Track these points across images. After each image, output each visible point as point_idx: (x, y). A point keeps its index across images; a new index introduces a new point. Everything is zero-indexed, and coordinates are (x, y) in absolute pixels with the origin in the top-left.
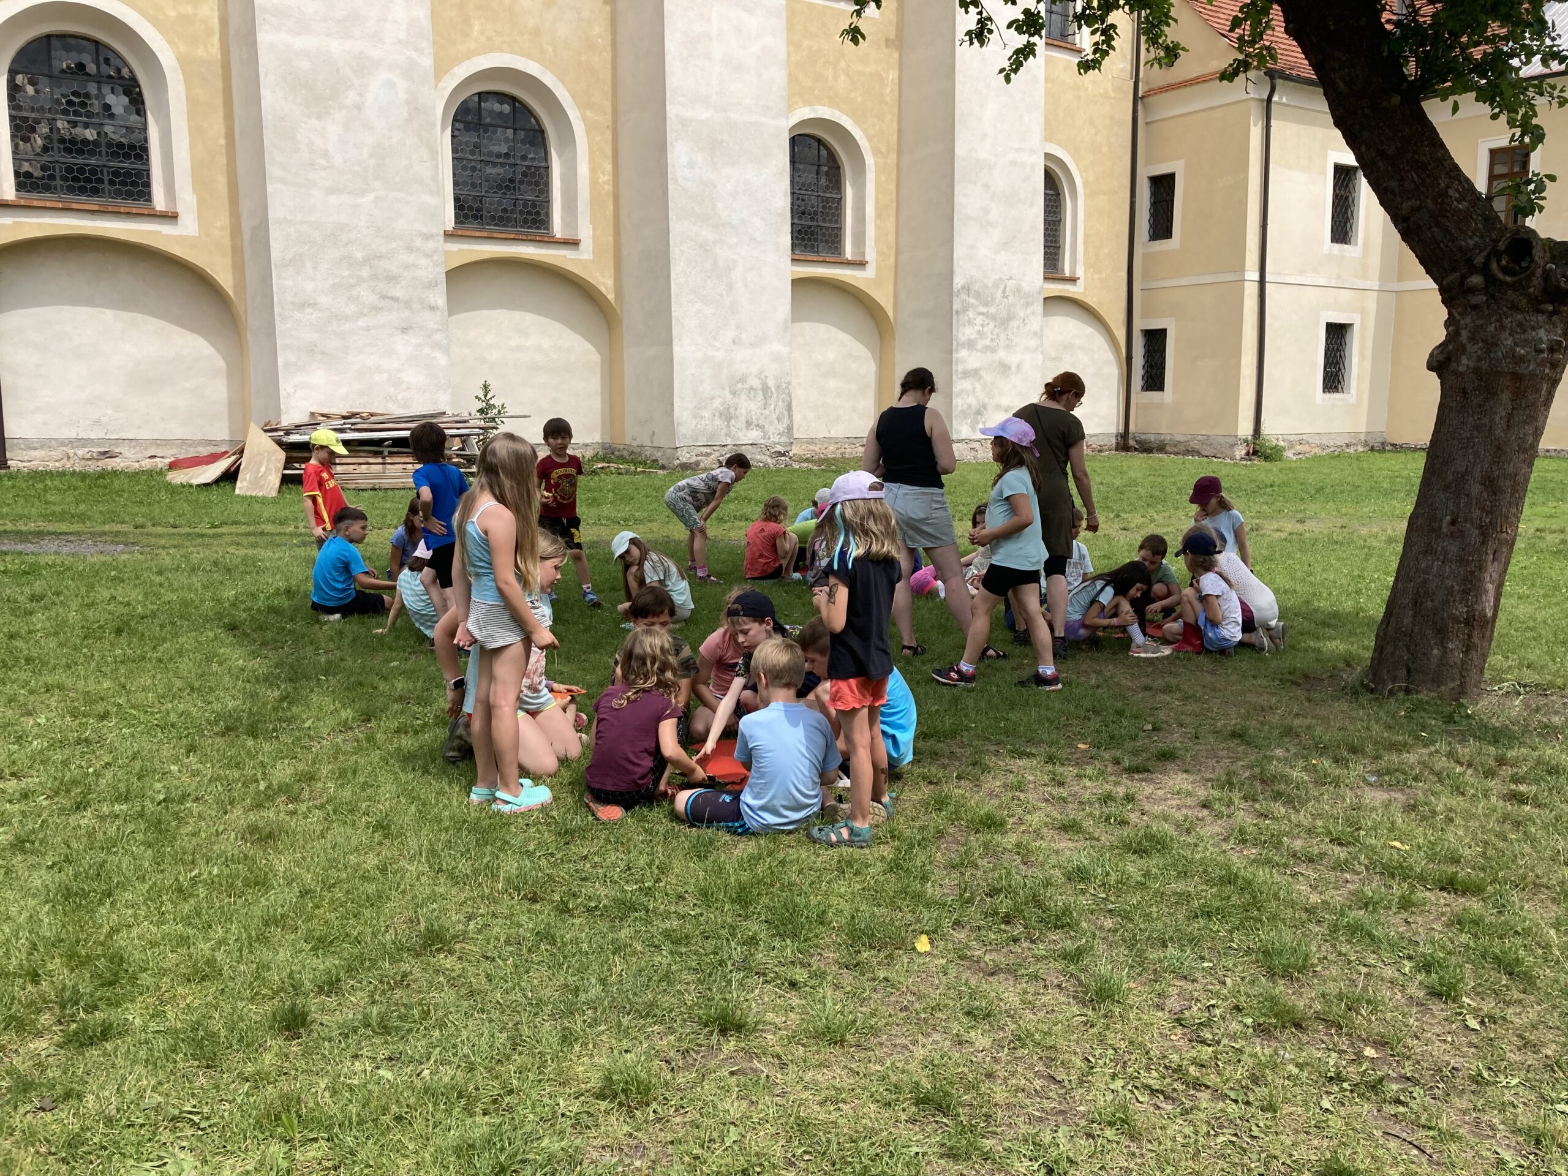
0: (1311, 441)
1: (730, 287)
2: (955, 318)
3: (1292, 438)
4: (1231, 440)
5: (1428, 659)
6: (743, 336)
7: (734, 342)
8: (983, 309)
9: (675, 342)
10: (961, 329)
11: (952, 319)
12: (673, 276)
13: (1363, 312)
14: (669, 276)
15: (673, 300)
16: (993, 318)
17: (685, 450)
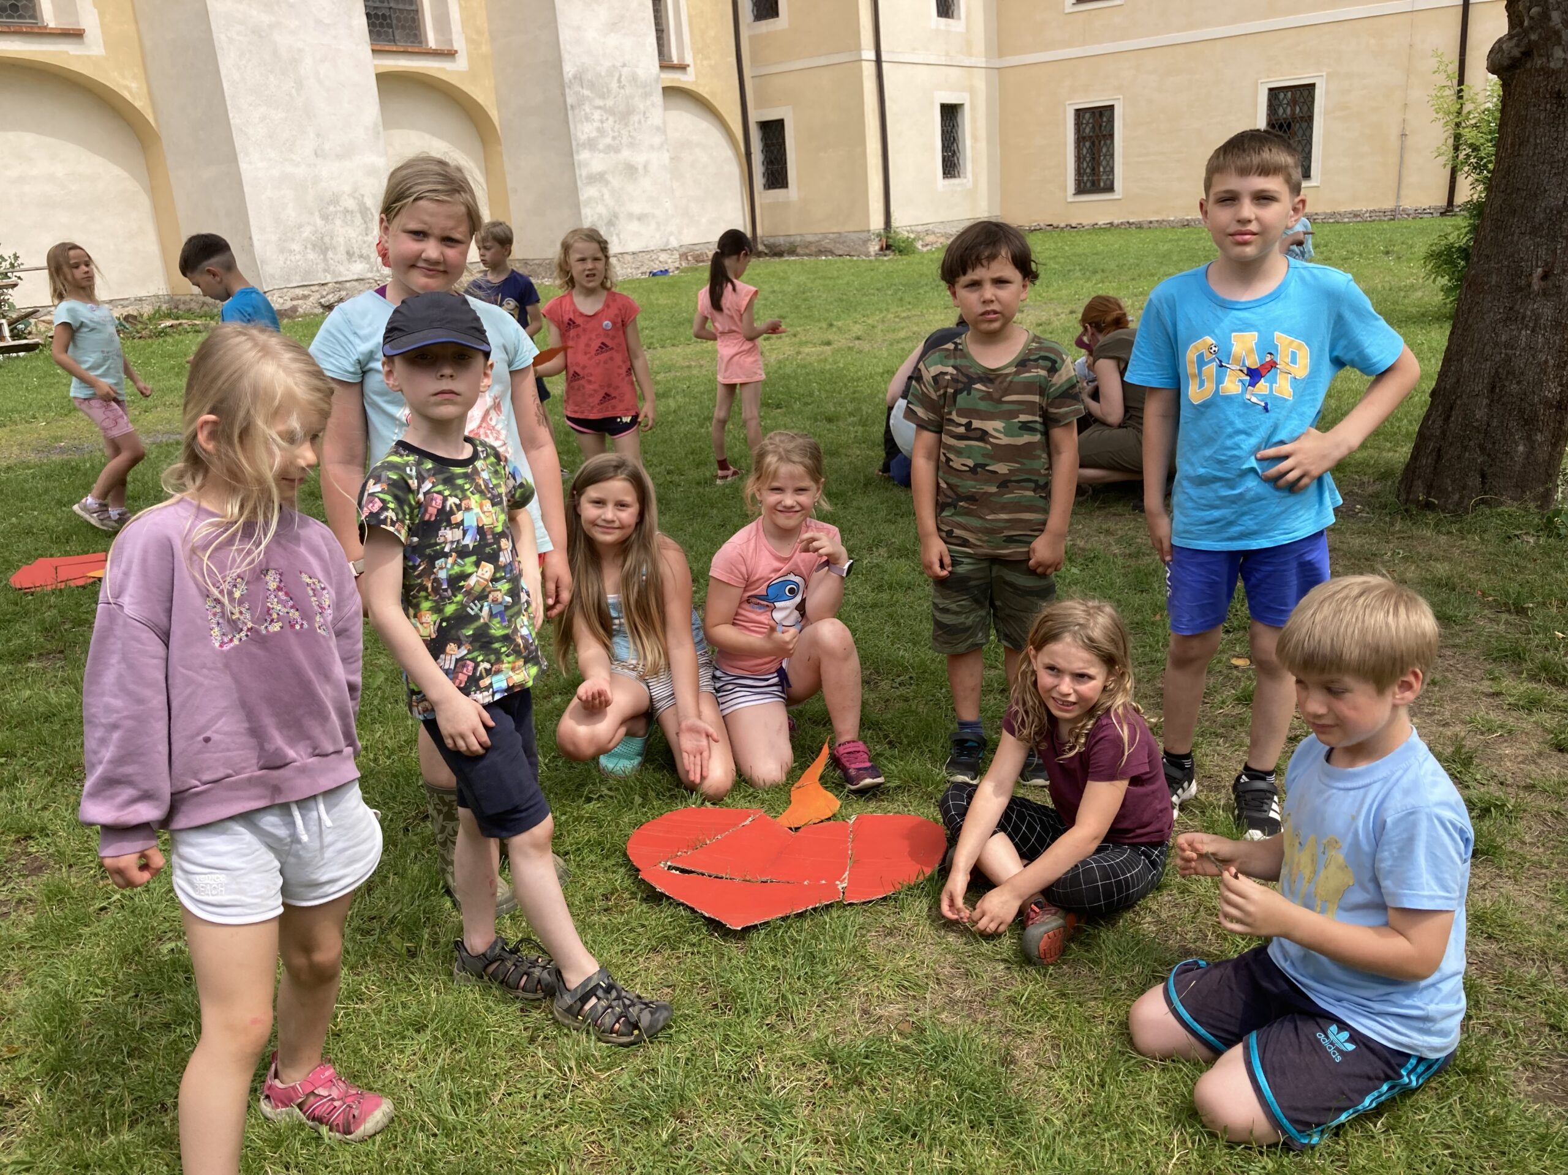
0: (937, 230)
1: (300, 85)
2: (570, 113)
3: (919, 228)
4: (863, 236)
5: (1512, 458)
6: (327, 146)
7: (316, 154)
8: (599, 102)
9: (241, 157)
10: (579, 126)
11: (566, 114)
12: (223, 72)
13: (972, 90)
14: (218, 72)
15: (228, 102)
16: (611, 111)
17: (277, 294)
